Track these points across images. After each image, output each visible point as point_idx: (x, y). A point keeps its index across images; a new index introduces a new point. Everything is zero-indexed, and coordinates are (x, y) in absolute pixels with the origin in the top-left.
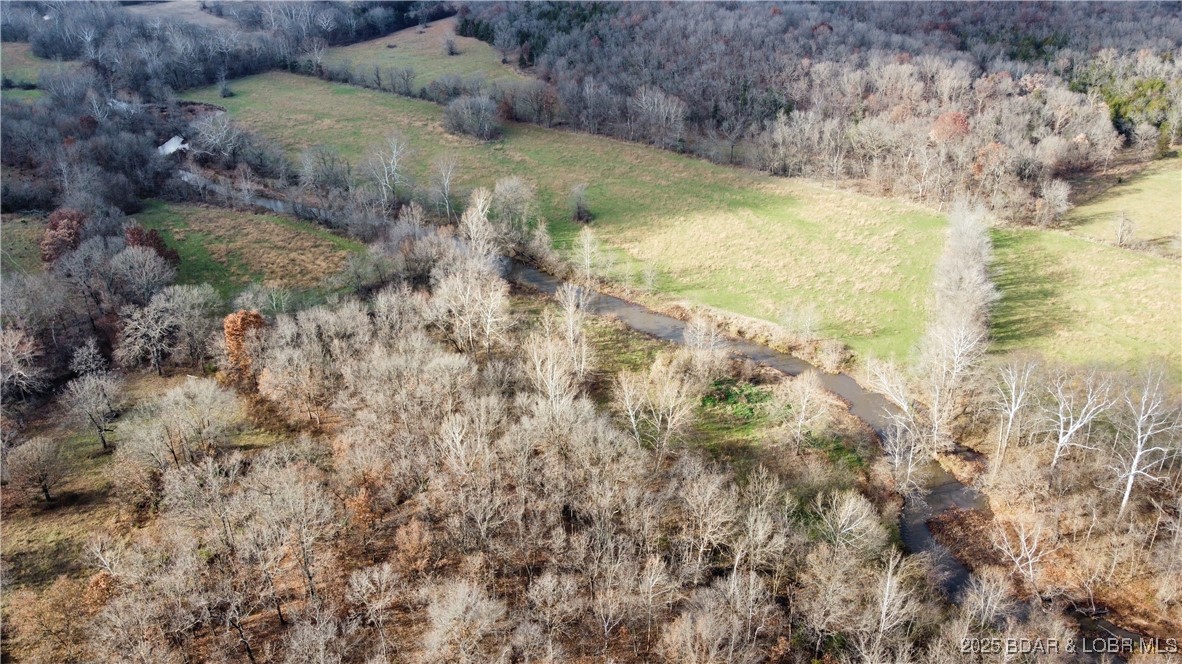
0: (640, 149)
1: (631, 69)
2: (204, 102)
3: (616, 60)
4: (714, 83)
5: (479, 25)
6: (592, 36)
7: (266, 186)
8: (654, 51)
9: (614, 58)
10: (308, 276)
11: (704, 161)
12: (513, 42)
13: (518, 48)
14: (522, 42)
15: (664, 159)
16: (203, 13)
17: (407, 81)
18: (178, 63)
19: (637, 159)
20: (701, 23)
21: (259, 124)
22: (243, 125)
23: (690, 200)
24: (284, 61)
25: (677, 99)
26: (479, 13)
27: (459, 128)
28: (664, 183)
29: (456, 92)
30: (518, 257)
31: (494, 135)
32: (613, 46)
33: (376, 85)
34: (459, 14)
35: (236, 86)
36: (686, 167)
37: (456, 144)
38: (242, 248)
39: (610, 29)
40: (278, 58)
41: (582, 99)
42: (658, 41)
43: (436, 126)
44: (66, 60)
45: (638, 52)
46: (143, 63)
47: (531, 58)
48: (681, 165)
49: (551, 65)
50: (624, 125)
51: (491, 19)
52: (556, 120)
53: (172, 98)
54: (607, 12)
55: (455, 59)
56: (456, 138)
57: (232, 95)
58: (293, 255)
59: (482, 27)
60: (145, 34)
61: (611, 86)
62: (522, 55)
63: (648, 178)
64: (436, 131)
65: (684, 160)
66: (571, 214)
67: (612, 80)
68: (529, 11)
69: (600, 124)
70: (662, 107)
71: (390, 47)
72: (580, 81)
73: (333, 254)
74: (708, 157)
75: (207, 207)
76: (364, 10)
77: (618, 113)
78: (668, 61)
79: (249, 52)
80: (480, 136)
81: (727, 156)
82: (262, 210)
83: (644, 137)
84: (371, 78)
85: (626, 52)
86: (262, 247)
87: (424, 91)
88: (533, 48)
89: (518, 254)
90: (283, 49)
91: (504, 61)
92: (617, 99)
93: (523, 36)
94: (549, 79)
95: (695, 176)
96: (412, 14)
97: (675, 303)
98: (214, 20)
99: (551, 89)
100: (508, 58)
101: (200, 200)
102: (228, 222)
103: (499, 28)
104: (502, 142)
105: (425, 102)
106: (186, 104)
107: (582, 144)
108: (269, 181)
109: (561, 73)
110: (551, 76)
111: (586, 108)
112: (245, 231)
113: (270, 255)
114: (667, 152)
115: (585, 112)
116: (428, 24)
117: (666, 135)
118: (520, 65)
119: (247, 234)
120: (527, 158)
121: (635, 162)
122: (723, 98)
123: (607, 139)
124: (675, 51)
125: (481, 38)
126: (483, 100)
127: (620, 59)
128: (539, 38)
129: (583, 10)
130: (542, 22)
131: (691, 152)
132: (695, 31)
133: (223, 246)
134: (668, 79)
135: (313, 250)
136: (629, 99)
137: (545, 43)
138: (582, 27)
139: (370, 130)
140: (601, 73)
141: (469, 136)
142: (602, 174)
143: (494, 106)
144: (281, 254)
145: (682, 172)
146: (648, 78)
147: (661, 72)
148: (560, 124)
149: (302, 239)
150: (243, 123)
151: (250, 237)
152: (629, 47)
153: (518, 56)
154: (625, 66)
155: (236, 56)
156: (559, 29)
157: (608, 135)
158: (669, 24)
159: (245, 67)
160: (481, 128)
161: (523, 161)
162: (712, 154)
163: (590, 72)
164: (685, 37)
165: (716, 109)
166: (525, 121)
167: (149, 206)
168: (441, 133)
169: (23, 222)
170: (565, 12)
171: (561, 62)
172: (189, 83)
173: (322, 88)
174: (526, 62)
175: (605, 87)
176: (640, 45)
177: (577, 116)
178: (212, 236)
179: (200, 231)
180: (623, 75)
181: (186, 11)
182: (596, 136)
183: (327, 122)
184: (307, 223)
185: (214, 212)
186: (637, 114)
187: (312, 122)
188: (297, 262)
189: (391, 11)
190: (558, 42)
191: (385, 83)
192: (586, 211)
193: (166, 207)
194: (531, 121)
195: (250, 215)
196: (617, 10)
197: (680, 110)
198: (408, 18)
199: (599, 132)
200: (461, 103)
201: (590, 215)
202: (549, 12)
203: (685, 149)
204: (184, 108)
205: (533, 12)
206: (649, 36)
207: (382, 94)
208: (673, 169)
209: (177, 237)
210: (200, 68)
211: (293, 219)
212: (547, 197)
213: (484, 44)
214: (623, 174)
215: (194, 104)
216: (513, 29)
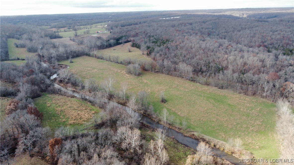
0: (180, 79)
1: (177, 57)
2: (65, 64)
3: (173, 54)
4: (200, 61)
5: (137, 44)
6: (166, 48)
7: (76, 89)
8: (183, 52)
9: (172, 54)
10: (82, 120)
11: (198, 84)
12: (145, 49)
13: (147, 51)
14: (148, 49)
15: (186, 83)
16: (70, 41)
17: (117, 59)
18: (60, 54)
19: (179, 83)
20: (196, 45)
21: (78, 70)
22: (73, 71)
23: (195, 96)
24: (87, 53)
25: (190, 66)
26: (137, 41)
27: (130, 72)
28: (187, 90)
29: (130, 63)
30: (144, 114)
31: (139, 75)
32: (172, 51)
33: (109, 60)
34: (132, 42)
35: (74, 60)
36: (193, 85)
37: (129, 77)
38: (65, 109)
39: (171, 46)
40: (85, 53)
41: (163, 65)
42: (184, 50)
43: (124, 72)
44: (34, 53)
45: (179, 52)
46: (52, 54)
47: (150, 53)
48: (192, 85)
49: (155, 55)
50: (175, 73)
51: (140, 43)
52: (156, 70)
53: (57, 63)
54: (170, 42)
55: (130, 53)
56: (129, 75)
57: (72, 62)
58: (79, 112)
59: (137, 45)
60: (54, 47)
61: (171, 62)
62: (148, 52)
63: (182, 89)
64: (124, 73)
65: (192, 83)
66: (160, 100)
67: (172, 60)
68: (150, 41)
69: (168, 72)
70: (186, 68)
71: (114, 50)
72: (163, 60)
73: (90, 112)
74: (199, 83)
75: (59, 96)
76: (109, 40)
77: (173, 69)
78: (187, 55)
79: (78, 51)
80: (135, 75)
81: (205, 82)
82: (73, 97)
83: (181, 76)
84: (108, 58)
85: (175, 52)
86: (71, 109)
87: (121, 62)
88: (151, 51)
89: (144, 113)
90: (87, 50)
91: (143, 54)
92: (173, 66)
93: (148, 48)
94: (155, 59)
95: (196, 88)
96: (120, 41)
97: (192, 133)
98: (72, 43)
99: (155, 62)
100: (144, 53)
101: (57, 93)
102: (63, 101)
103: (142, 45)
104: (141, 77)
105: (122, 65)
106: (60, 65)
107: (163, 78)
108: (77, 87)
109: (158, 58)
110: (155, 58)
111: (164, 68)
112: (67, 104)
113: (72, 112)
114: (187, 81)
115: (164, 69)
116: (124, 44)
117: (187, 76)
118: (147, 55)
119: (67, 105)
120: (148, 82)
121: (178, 83)
122: (203, 66)
123: (170, 76)
124: (189, 52)
125: (137, 48)
126: (137, 65)
127: (174, 54)
128: (152, 48)
129: (164, 41)
130: (153, 44)
131: (194, 81)
132: (194, 47)
133: (60, 109)
134: (187, 60)
135: (85, 110)
136: (176, 66)
137: (154, 49)
138: (164, 45)
139: (106, 73)
140: (169, 58)
141: (132, 75)
142: (169, 87)
143: (139, 67)
144: (76, 112)
145: (192, 87)
146: (182, 60)
147: (185, 58)
148: (157, 72)
149: (82, 107)
150: (74, 70)
151: (68, 106)
152: (176, 51)
153: (147, 53)
154: (175, 56)
155: (75, 52)
156: (157, 46)
157: (170, 75)
158: (187, 45)
159: (77, 55)
160: (136, 73)
161: (147, 83)
162: (200, 82)
163: (166, 58)
164: (192, 48)
165: (201, 69)
166: (148, 71)
167: (44, 95)
168: (125, 74)
169: (8, 100)
170: (159, 41)
171: (158, 55)
172: (62, 59)
173: (95, 61)
174: (149, 54)
175: (170, 62)
176: (179, 51)
177: (162, 70)
178: (58, 105)
179: (55, 103)
180: (175, 59)
181: (66, 40)
182: (167, 75)
183: (95, 70)
184: (85, 101)
185: (60, 97)
186: (179, 70)
187: (91, 70)
188: (80, 115)
189: (115, 41)
190: (157, 49)
191: (112, 60)
192: (164, 99)
193: (48, 95)
194: (149, 71)
195: (70, 98)
196: (173, 41)
197: (191, 69)
198: (119, 42)
199: (168, 74)
200: (131, 66)
201: (165, 100)
202: (155, 41)
203: (193, 80)
204: (60, 66)
205: (151, 41)
206: (182, 48)
207: (111, 62)
208: (189, 86)
209: (48, 105)
210: (65, 55)
211: (81, 100)
212: (153, 94)
213: (138, 49)
214: (175, 87)
215: (62, 65)
216: (146, 46)
